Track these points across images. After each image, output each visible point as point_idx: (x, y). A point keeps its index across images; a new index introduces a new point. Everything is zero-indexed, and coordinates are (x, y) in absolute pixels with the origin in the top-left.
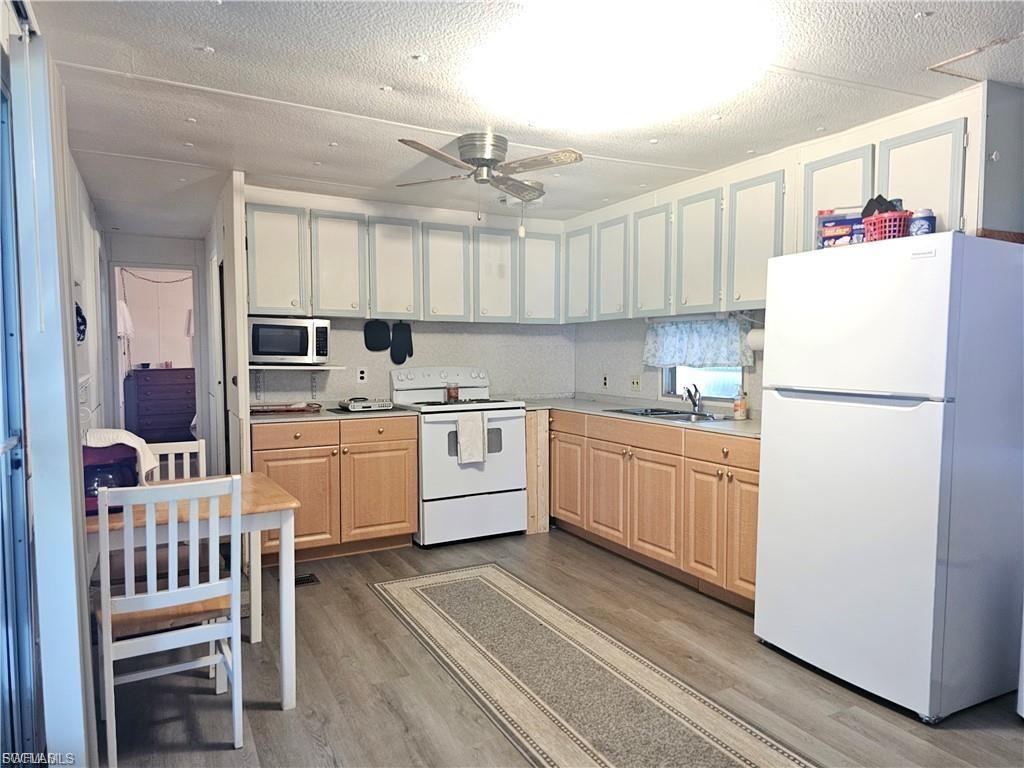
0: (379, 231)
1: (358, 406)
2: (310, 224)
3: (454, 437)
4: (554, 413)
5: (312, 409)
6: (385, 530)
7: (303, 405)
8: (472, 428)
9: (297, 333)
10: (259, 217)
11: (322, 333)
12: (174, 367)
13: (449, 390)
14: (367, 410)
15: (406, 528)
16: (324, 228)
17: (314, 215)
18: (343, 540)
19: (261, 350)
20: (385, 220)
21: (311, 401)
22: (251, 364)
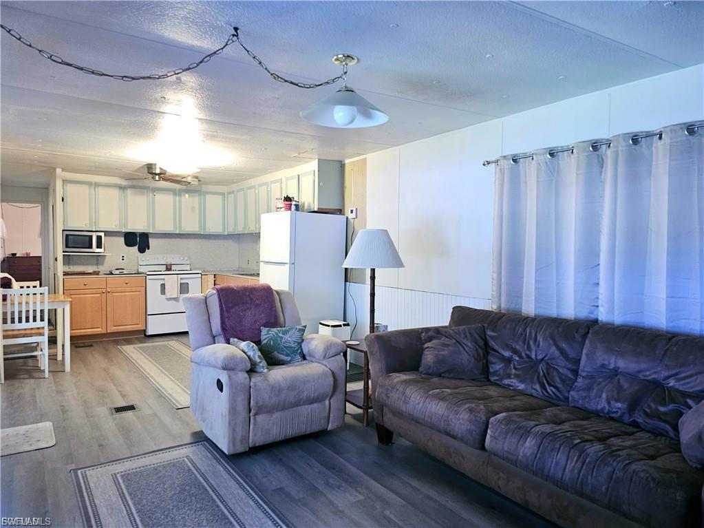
0: (129, 191)
1: (118, 272)
2: (95, 188)
3: (163, 286)
4: (217, 276)
5: (97, 273)
6: (129, 328)
7: (91, 271)
8: (172, 282)
9: (87, 238)
10: (69, 187)
11: (99, 238)
12: (31, 255)
13: (166, 265)
14: (121, 274)
15: (140, 327)
16: (101, 191)
17: (97, 185)
18: (108, 331)
19: (70, 245)
20: (132, 187)
21: (96, 270)
22: (64, 252)
